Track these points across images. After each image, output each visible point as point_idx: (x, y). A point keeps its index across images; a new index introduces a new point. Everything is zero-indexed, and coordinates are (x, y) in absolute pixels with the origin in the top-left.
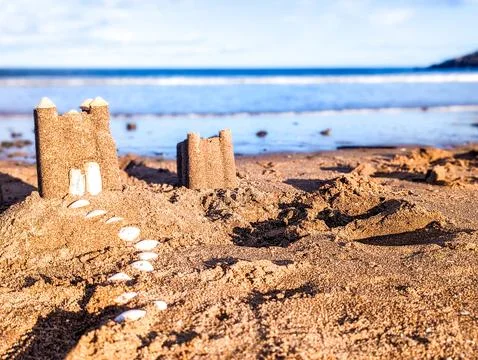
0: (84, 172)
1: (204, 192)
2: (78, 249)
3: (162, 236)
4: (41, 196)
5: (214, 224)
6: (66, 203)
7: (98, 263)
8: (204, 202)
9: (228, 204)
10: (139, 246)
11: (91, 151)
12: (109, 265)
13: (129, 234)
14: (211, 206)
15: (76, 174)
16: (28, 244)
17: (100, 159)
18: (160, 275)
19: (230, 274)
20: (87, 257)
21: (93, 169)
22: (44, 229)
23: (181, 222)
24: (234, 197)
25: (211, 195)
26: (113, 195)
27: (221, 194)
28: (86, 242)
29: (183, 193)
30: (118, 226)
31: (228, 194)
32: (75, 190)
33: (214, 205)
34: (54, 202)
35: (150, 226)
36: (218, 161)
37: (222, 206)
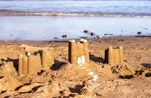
0: (81, 58)
1: (112, 66)
2: (79, 76)
3: (99, 75)
4: (71, 63)
5: (114, 74)
6: (77, 65)
7: (85, 79)
8: (112, 69)
9: (119, 69)
10: (93, 76)
11: (83, 53)
12: (87, 79)
13: (91, 73)
14: (114, 70)
15: (79, 58)
16: (69, 74)
17: (85, 55)
18: (98, 81)
19: (113, 82)
20: (82, 78)
21: (83, 57)
22: (72, 71)
23: (104, 72)
24: (121, 67)
25: (115, 66)
26: (88, 64)
27: (117, 67)
28: (81, 75)
29: (106, 66)
30: (89, 71)
31: (120, 66)
32: (79, 62)
33: (115, 69)
34: (74, 65)
35: (96, 72)
36: (118, 56)
37: (117, 70)
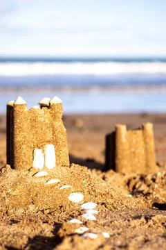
0: (43, 151)
1: (128, 176)
2: (41, 206)
3: (100, 201)
4: (13, 167)
5: (137, 200)
6: (31, 174)
7: (57, 214)
8: (128, 184)
9: (149, 186)
10: (83, 206)
11: (49, 136)
12: (64, 215)
13: (76, 198)
14: (134, 188)
15: (37, 151)
16: (7, 200)
17: (55, 142)
18: (102, 222)
19: (151, 222)
20: (48, 211)
21: (50, 148)
22: (17, 191)
23: (113, 193)
24: (154, 180)
25: (135, 178)
26: (64, 169)
27: (142, 178)
28: (46, 202)
29: (110, 175)
30: (69, 192)
31: (149, 177)
32: (38, 163)
33: (137, 186)
34: (23, 173)
35: (92, 194)
37: (144, 188)
